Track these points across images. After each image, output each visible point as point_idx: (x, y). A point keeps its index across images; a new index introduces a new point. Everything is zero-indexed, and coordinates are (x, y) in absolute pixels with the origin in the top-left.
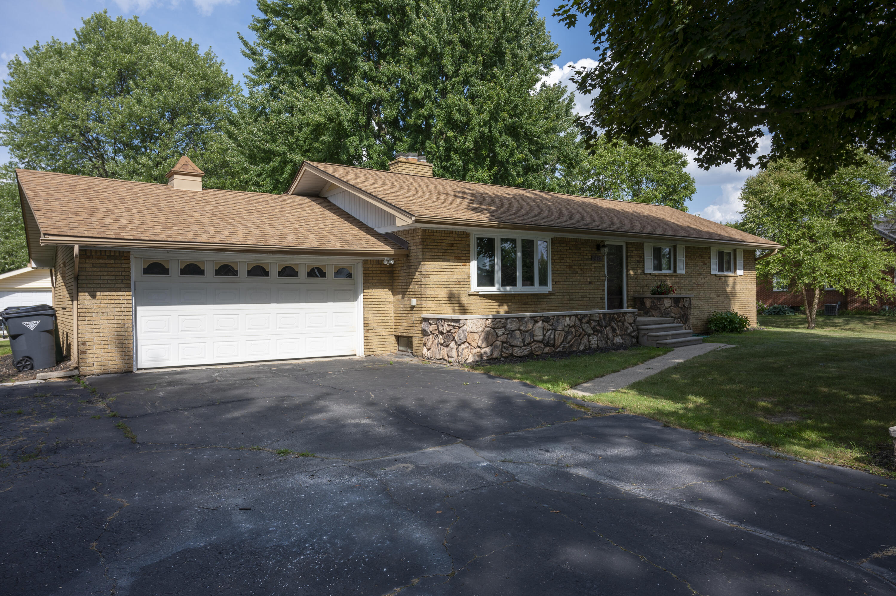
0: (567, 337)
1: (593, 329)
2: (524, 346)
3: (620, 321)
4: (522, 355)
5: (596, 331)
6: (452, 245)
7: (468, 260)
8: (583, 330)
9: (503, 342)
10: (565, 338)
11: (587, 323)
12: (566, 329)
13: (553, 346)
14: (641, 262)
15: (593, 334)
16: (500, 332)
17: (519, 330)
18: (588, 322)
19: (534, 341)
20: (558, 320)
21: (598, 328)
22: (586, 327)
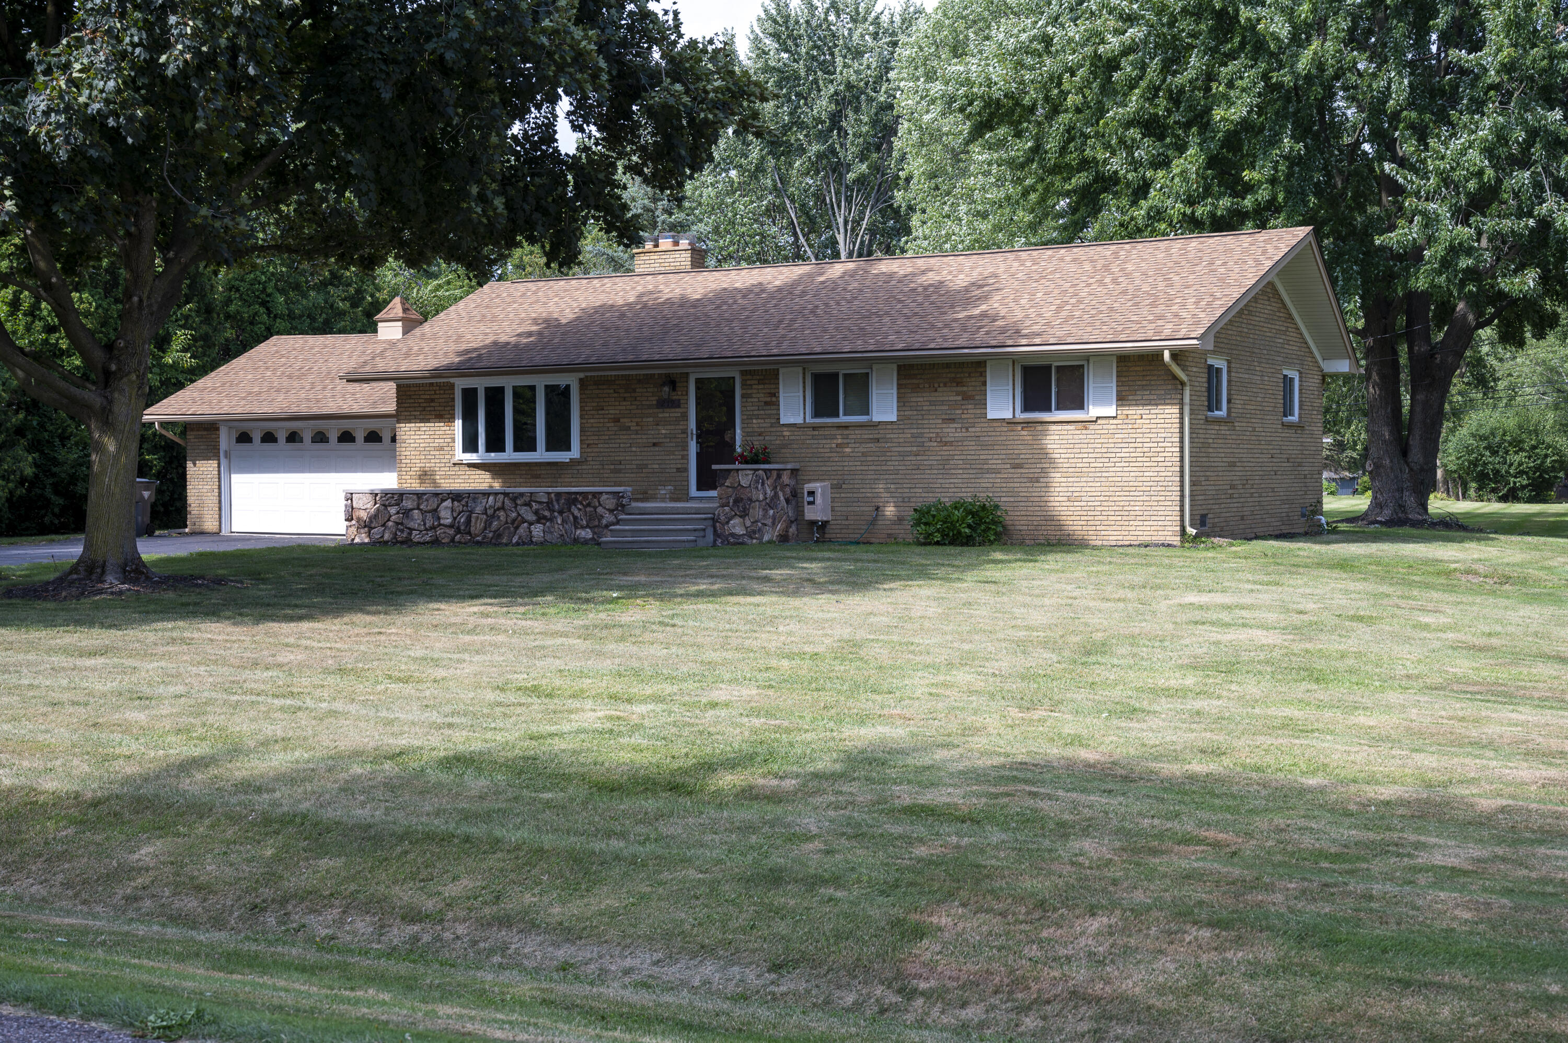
0: (491, 524)
1: (536, 513)
2: (426, 530)
3: (589, 505)
4: (422, 540)
5: (540, 519)
6: (432, 400)
7: (451, 419)
8: (519, 515)
9: (397, 524)
10: (488, 524)
11: (525, 505)
12: (490, 512)
13: (469, 533)
14: (772, 402)
15: (538, 521)
16: (393, 510)
17: (418, 508)
18: (528, 504)
19: (440, 525)
20: (474, 499)
21: (547, 513)
22: (523, 510)
